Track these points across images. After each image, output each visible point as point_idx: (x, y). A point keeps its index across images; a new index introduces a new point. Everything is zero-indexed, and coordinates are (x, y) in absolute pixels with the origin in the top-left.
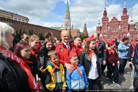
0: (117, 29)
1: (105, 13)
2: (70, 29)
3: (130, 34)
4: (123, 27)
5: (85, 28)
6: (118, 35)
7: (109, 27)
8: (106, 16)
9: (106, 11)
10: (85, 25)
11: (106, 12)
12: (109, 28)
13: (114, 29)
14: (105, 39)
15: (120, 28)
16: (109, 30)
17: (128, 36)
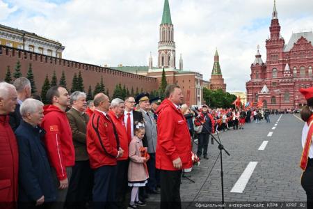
0: (310, 71)
1: (275, 27)
2: (175, 73)
5: (217, 68)
7: (287, 65)
8: (278, 34)
9: (277, 20)
10: (217, 58)
11: (278, 24)
12: (287, 68)
13: (303, 73)
14: (277, 101)
16: (289, 75)
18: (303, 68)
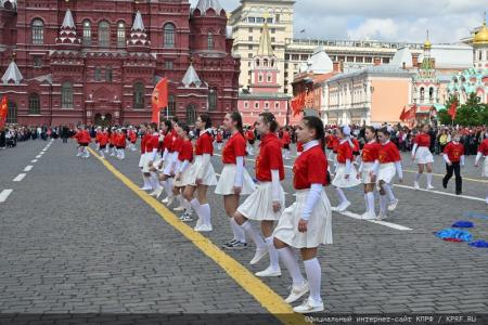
0: (121, 34)
3: (201, 75)
4: (158, 25)
6: (130, 79)
13: (104, 36)
14: (44, 106)
15: (139, 30)
16: (72, 39)
17: (187, 87)
18: (104, 25)
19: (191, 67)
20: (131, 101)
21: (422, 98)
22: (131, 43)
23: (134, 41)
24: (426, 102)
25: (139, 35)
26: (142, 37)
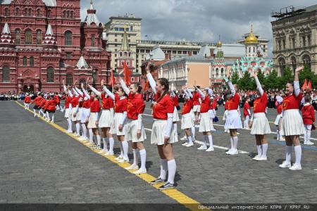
0: (39, 37)
3: (88, 62)
4: (62, 32)
6: (45, 64)
7: (6, 26)
12: (6, 29)
13: (29, 39)
15: (50, 35)
16: (9, 41)
17: (80, 69)
18: (28, 32)
19: (82, 57)
20: (46, 77)
21: (217, 74)
22: (45, 43)
23: (47, 42)
24: (220, 76)
25: (50, 38)
26: (52, 39)
